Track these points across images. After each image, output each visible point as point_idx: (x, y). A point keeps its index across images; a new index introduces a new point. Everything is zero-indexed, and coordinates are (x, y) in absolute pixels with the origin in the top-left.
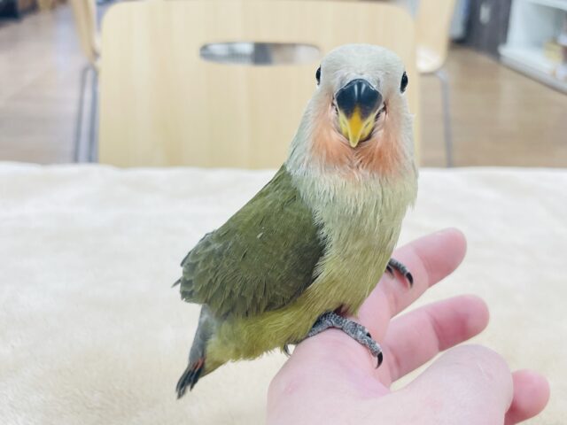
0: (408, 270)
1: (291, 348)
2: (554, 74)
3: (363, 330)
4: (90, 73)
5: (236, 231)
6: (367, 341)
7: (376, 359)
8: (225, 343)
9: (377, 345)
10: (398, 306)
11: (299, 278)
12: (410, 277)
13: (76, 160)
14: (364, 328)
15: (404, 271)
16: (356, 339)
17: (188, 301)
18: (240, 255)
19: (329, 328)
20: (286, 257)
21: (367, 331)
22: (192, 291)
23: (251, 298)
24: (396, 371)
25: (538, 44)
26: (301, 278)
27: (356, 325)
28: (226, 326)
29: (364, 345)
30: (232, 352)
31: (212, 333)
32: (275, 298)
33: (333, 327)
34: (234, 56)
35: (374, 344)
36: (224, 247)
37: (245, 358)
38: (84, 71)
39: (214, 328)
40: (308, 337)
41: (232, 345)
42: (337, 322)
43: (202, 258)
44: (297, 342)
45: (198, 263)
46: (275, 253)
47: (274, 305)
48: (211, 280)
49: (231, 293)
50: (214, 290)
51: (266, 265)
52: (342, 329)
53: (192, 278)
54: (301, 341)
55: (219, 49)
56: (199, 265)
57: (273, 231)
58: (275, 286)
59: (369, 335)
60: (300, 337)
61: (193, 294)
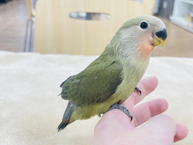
0: (140, 89)
1: (102, 115)
2: (188, 26)
3: (126, 109)
4: (30, 22)
5: (86, 76)
6: (127, 112)
7: (130, 119)
8: (79, 114)
9: (131, 114)
10: (136, 102)
11: (109, 92)
12: (140, 92)
13: (25, 51)
14: (126, 108)
15: (138, 90)
16: (124, 112)
17: (65, 99)
18: (88, 84)
19: (115, 108)
20: (106, 85)
21: (127, 109)
22: (67, 96)
23: (92, 99)
24: (137, 123)
25: (183, 16)
26: (110, 92)
27: (123, 107)
28: (79, 108)
29: (126, 114)
30: (81, 117)
31: (74, 111)
32: (100, 99)
33: (116, 108)
34: (79, 17)
35: (130, 113)
36: (81, 81)
37: (85, 119)
38: (28, 21)
39: (75, 109)
40: (107, 111)
41: (82, 115)
42: (117, 106)
43: (71, 85)
44: (104, 113)
45: (69, 86)
46: (102, 84)
47: (99, 101)
48: (76, 93)
49: (84, 97)
50: (77, 96)
51: (98, 88)
52: (119, 108)
53: (67, 91)
54: (105, 113)
55: (74, 15)
56: (70, 87)
57: (101, 76)
58: (101, 95)
59: (128, 110)
60: (105, 111)
61: (68, 97)
